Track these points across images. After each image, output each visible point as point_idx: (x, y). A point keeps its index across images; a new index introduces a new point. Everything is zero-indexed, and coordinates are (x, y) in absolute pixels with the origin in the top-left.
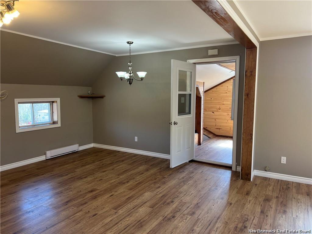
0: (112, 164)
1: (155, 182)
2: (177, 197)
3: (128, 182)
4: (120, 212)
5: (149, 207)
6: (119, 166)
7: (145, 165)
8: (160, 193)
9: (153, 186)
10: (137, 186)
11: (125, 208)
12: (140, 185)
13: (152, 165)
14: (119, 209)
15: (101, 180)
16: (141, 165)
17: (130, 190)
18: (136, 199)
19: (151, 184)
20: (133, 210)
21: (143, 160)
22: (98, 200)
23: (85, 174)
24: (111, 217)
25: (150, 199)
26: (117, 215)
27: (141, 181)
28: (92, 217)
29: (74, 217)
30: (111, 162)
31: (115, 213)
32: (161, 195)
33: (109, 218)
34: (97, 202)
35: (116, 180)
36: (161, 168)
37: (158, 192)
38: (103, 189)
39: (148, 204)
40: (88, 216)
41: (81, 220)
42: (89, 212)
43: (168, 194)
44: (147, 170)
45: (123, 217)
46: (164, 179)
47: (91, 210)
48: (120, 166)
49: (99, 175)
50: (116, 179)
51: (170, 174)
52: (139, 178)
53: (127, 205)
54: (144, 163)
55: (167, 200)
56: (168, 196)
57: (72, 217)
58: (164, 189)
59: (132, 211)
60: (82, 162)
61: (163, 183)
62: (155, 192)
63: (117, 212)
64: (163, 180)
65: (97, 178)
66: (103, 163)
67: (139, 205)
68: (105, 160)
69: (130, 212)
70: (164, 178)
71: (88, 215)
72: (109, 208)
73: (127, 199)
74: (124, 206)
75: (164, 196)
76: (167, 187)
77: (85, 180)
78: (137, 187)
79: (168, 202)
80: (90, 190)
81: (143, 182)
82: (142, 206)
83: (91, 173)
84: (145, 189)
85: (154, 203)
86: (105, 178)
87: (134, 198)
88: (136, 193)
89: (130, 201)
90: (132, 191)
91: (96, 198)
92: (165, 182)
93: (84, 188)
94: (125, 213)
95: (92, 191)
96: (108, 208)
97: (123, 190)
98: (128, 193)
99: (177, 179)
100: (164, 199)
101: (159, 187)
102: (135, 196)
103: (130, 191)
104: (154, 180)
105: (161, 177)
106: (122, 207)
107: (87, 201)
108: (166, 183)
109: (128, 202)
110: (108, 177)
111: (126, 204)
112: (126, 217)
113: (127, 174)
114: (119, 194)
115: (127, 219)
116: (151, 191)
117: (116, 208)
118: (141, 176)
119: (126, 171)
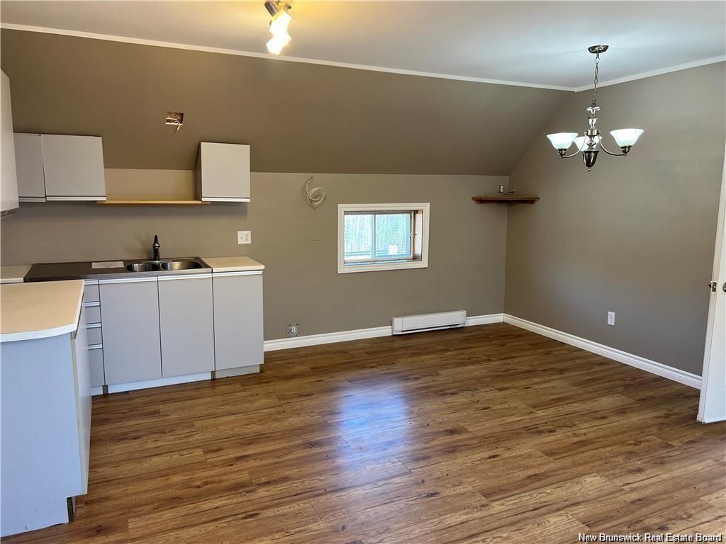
0: (529, 373)
1: (631, 453)
2: (685, 516)
3: (551, 431)
4: (495, 509)
5: (579, 520)
6: (546, 382)
7: (623, 395)
8: (634, 490)
9: (621, 462)
10: (570, 450)
11: (513, 502)
12: (583, 449)
13: (643, 399)
14: (496, 498)
15: (486, 408)
16: (610, 391)
17: (547, 455)
18: (553, 484)
19: (616, 456)
20: (531, 513)
21: (624, 379)
22: (455, 459)
23: (457, 384)
24: (467, 514)
25: (595, 499)
26: (484, 513)
27: (588, 437)
28: (425, 497)
29: (386, 484)
30: (528, 368)
31: (482, 506)
32: (634, 496)
33: (461, 515)
34: (450, 462)
35: (522, 418)
36: (670, 415)
37: (628, 484)
38: (481, 434)
39: (581, 511)
40: (417, 493)
41: (398, 497)
42: (423, 482)
43: (662, 499)
44: (623, 411)
45: (497, 524)
46: (665, 451)
47: (429, 478)
48: (549, 385)
49: (486, 394)
50: (523, 415)
51: (692, 439)
52: (586, 429)
53: (523, 495)
54: (621, 389)
55: (646, 516)
56: (655, 505)
57: (383, 482)
58: (651, 480)
59: (527, 515)
60: (463, 354)
61: (658, 461)
62: (618, 482)
63: (487, 505)
64: (663, 452)
65: (478, 401)
66: (509, 367)
67: (554, 507)
68: (516, 360)
69: (520, 516)
70: (669, 446)
71: (418, 490)
72: (473, 487)
73: (529, 477)
74: (513, 495)
75: (642, 502)
76: (666, 476)
77: (449, 399)
78: (569, 453)
79: (647, 522)
80: (449, 428)
81: (593, 443)
82: (562, 512)
83: (470, 386)
84: (592, 464)
85: (601, 514)
86: (496, 407)
87: (549, 480)
88: (561, 469)
89: (537, 484)
90: (551, 459)
91: (453, 451)
92: (666, 459)
93: (440, 420)
94: (505, 514)
95: (452, 432)
96: (470, 488)
97: (529, 450)
98: (540, 462)
99: (710, 461)
100: (638, 512)
101: (639, 470)
102: (556, 475)
103: (547, 457)
104: (630, 445)
105: (660, 440)
106: (506, 495)
107: (430, 454)
108: (669, 463)
109: (527, 488)
110: (506, 406)
111: (520, 490)
112: (505, 528)
113: (560, 408)
114: (515, 457)
115: (505, 535)
116: (606, 476)
117: (491, 494)
118: (596, 423)
119: (560, 399)
